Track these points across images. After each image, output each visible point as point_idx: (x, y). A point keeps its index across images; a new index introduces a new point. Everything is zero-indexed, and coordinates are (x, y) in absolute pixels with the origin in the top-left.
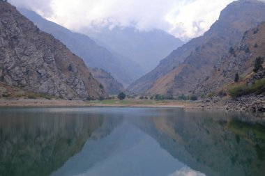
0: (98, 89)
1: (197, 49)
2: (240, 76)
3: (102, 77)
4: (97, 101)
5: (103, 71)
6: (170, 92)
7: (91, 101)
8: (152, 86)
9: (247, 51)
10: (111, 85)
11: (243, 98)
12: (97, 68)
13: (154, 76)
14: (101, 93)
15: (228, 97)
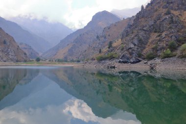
0: (23, 56)
1: (80, 35)
2: (102, 50)
3: (26, 48)
5: (26, 45)
6: (66, 58)
7: (19, 63)
8: (56, 54)
9: (105, 38)
10: (32, 53)
11: (103, 61)
12: (22, 43)
13: (57, 49)
14: (25, 58)
15: (96, 61)
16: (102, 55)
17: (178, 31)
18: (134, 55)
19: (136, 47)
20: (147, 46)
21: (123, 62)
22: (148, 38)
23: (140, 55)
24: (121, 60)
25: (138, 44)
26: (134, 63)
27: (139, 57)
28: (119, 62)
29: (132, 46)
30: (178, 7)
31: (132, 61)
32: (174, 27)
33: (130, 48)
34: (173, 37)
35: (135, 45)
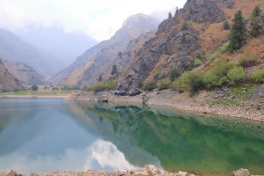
0: (13, 83)
1: (102, 50)
2: (103, 77)
3: (24, 71)
4: (12, 92)
5: (25, 65)
6: (80, 83)
7: (7, 93)
8: (66, 79)
10: (33, 77)
12: (20, 63)
14: (15, 86)
16: (101, 84)
17: (189, 54)
18: (134, 85)
19: (137, 74)
20: (151, 73)
21: (120, 94)
22: (155, 62)
23: (140, 86)
24: (118, 92)
25: (140, 71)
26: (132, 95)
27: (140, 87)
28: (116, 94)
29: (132, 73)
30: (204, 18)
31: (130, 92)
32: (184, 48)
33: (130, 76)
34: (179, 62)
35: (136, 72)
